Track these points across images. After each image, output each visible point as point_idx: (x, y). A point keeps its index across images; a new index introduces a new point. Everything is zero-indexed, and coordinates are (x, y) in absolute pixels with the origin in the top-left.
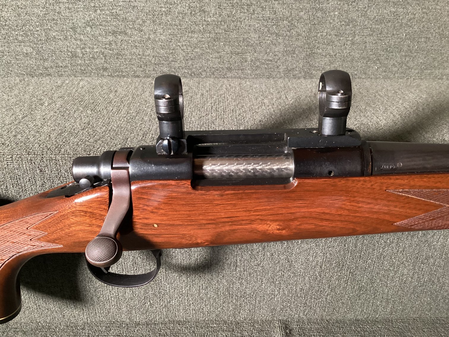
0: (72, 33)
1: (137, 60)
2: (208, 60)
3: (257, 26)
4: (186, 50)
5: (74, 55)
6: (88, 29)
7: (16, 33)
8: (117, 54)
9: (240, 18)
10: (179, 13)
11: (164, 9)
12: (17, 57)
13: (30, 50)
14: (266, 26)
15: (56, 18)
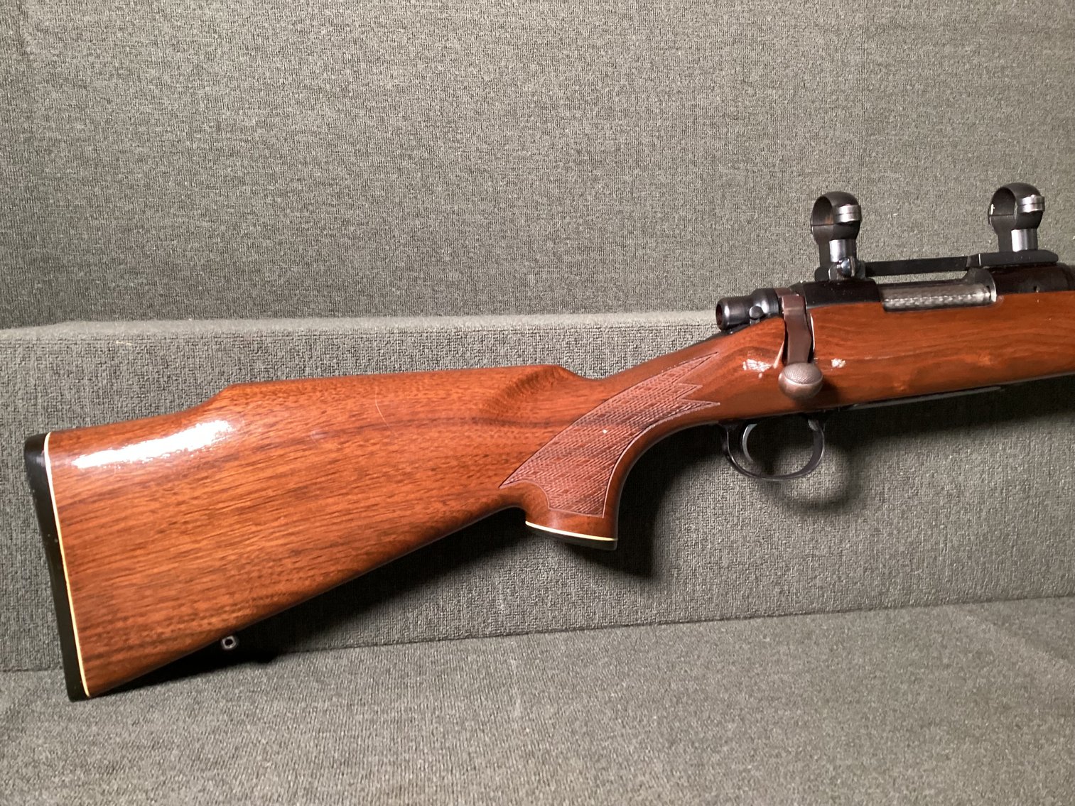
0: (525, 250)
1: (614, 289)
2: (718, 286)
3: (787, 235)
4: (686, 273)
5: (524, 284)
6: (550, 244)
7: (443, 251)
8: (587, 280)
9: (765, 224)
10: (679, 220)
11: (659, 215)
12: (436, 288)
13: (457, 275)
14: (800, 235)
15: (505, 228)
